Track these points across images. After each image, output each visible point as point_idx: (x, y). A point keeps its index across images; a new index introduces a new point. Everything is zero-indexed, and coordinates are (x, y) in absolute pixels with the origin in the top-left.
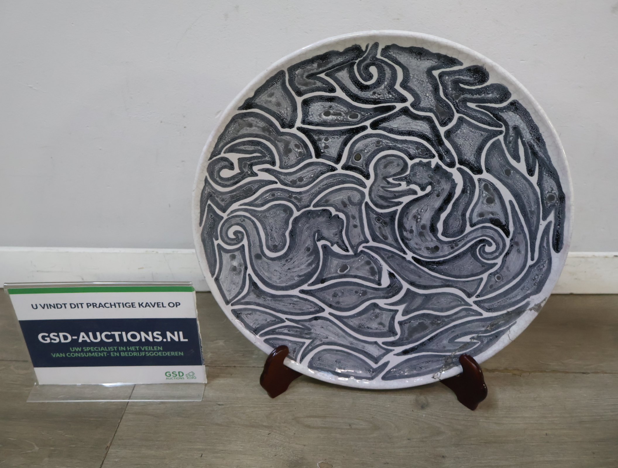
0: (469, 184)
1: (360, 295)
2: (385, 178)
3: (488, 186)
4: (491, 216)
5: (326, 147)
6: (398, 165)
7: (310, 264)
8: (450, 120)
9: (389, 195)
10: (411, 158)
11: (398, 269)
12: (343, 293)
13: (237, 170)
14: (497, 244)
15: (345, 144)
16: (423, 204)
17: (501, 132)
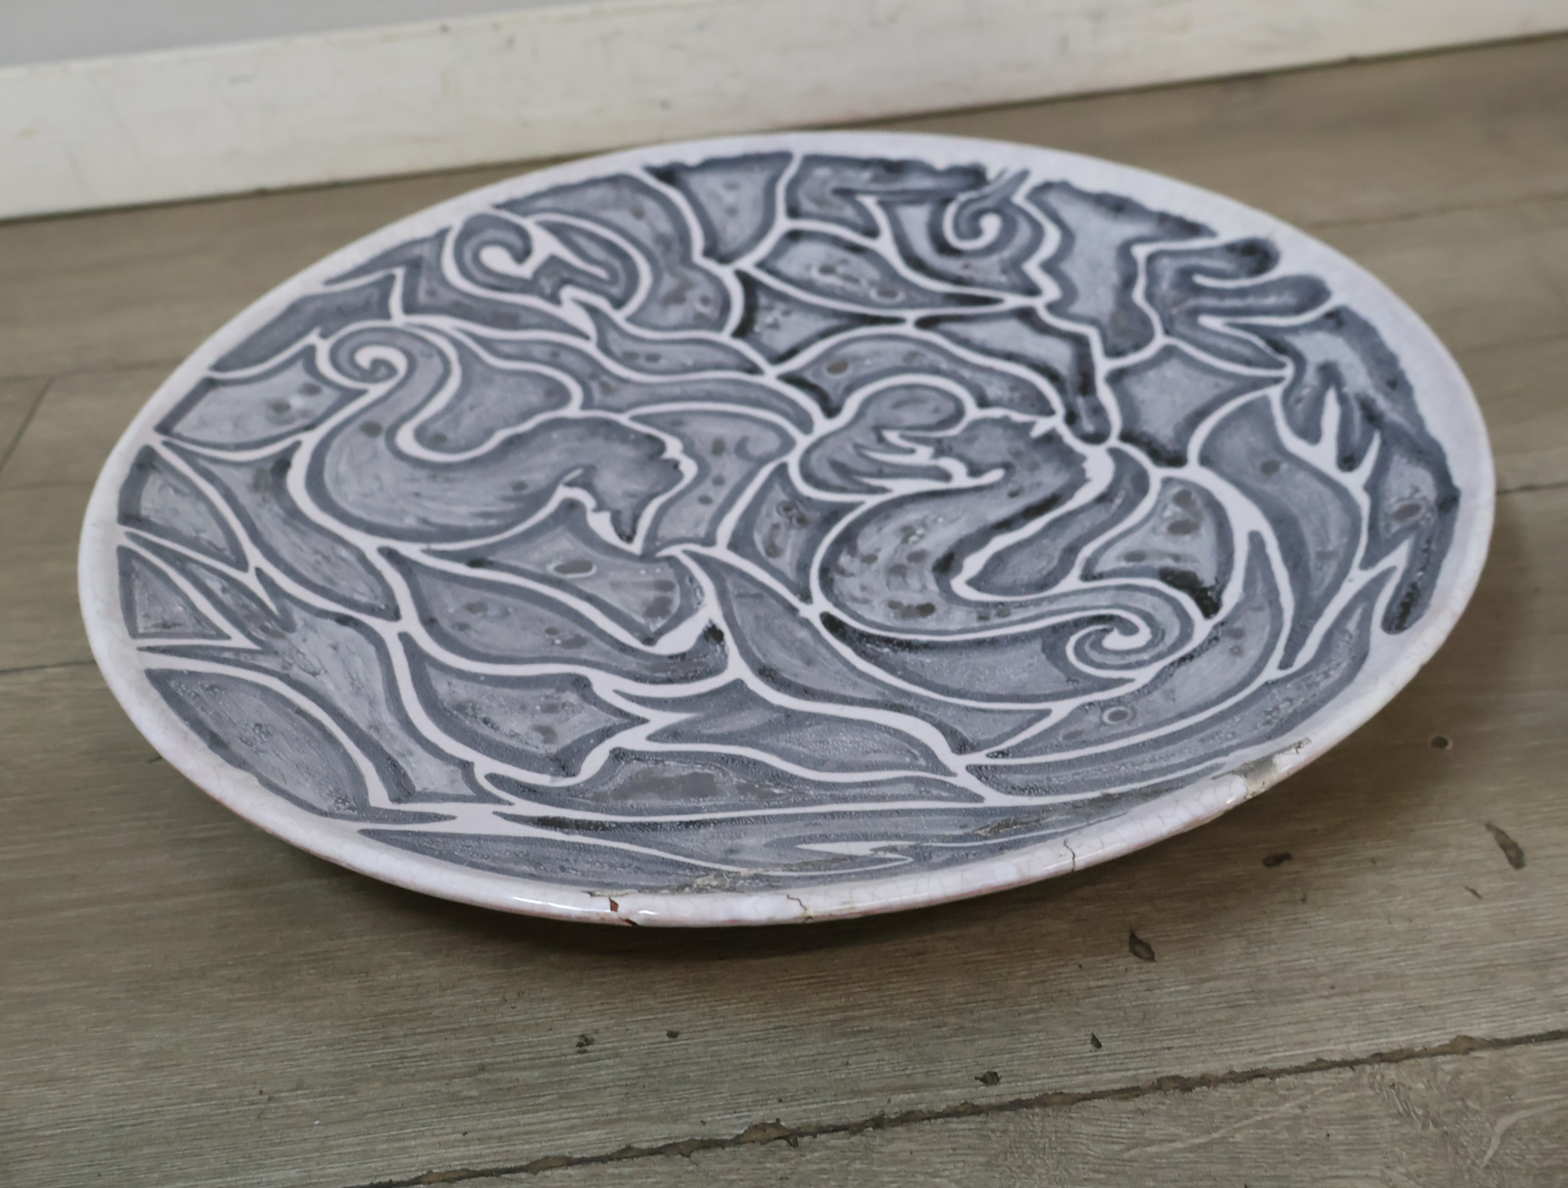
0: (1127, 484)
1: (558, 642)
2: (878, 430)
3: (1186, 496)
4: (1170, 563)
5: (775, 326)
6: (937, 410)
7: (486, 515)
8: (1138, 347)
9: (861, 465)
10: (983, 402)
11: (747, 627)
12: (506, 613)
13: (526, 270)
14: (1158, 632)
15: (825, 334)
16: (950, 506)
17: (1277, 381)
